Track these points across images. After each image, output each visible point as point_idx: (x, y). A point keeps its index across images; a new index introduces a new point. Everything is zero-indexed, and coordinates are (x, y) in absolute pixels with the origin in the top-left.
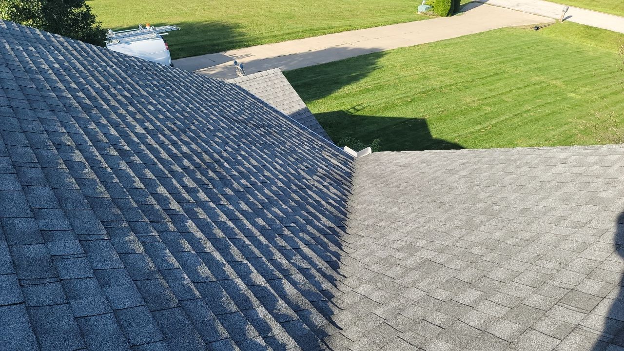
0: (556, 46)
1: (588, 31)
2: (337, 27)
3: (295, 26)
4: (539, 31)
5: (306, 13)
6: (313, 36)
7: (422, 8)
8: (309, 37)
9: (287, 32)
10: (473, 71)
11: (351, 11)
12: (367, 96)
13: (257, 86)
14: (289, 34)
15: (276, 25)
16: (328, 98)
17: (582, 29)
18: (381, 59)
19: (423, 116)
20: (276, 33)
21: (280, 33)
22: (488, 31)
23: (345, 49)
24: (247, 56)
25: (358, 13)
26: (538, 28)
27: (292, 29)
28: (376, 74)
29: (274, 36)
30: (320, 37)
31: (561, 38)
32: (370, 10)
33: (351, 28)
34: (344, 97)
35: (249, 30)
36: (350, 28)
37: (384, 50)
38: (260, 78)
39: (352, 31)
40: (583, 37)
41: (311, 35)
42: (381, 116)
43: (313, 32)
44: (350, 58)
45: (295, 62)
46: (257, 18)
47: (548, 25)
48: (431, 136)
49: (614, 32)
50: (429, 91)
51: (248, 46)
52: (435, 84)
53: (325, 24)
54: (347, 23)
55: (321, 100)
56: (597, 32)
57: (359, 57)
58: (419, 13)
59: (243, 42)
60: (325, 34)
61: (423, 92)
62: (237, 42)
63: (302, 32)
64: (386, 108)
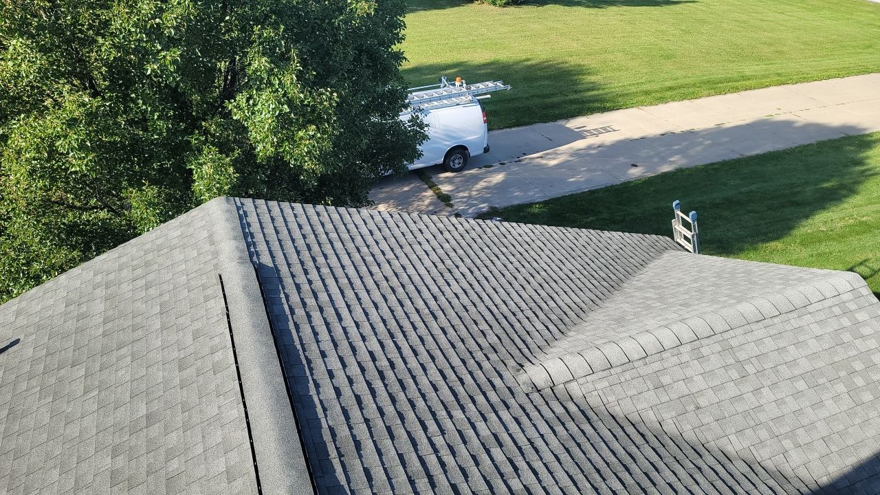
2: (756, 77)
3: (680, 73)
6: (717, 94)
8: (709, 95)
9: (668, 84)
11: (770, 44)
12: (868, 240)
14: (670, 88)
15: (645, 71)
16: (787, 239)
20: (647, 87)
21: (655, 86)
23: (788, 124)
24: (606, 130)
25: (785, 49)
27: (677, 79)
29: (647, 93)
30: (729, 96)
32: (805, 43)
33: (783, 79)
34: (820, 241)
35: (600, 79)
36: (783, 80)
39: (785, 86)
41: (712, 92)
44: (804, 146)
46: (612, 57)
51: (605, 110)
53: (733, 69)
54: (773, 68)
55: (773, 244)
57: (821, 145)
60: (736, 90)
62: (584, 102)
63: (694, 85)
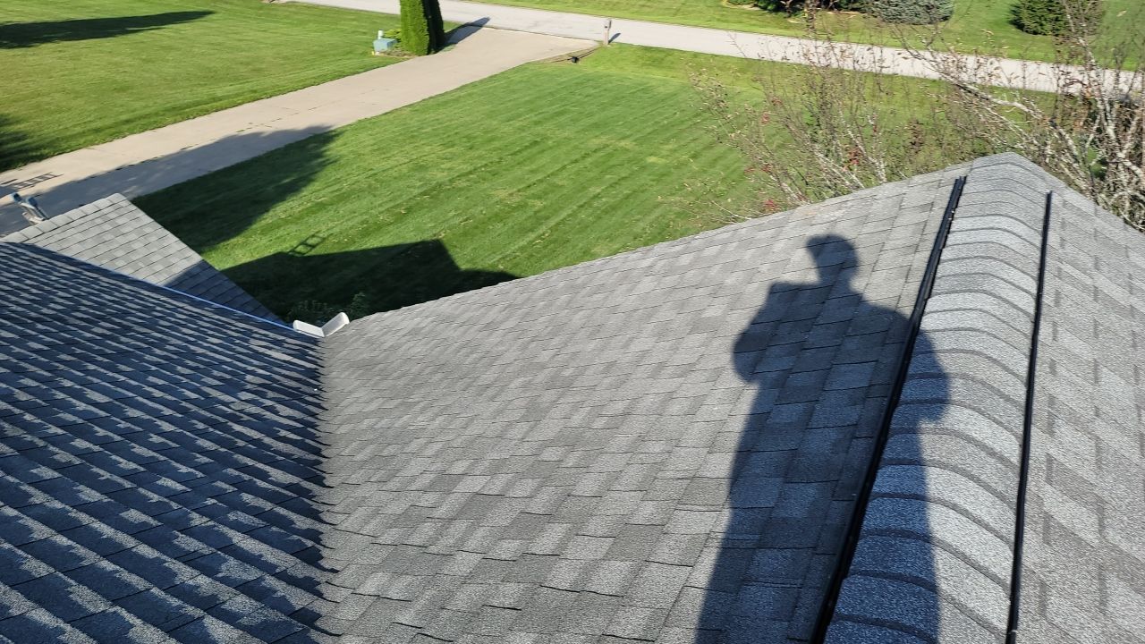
0: (610, 85)
1: (649, 55)
2: (228, 97)
3: (138, 105)
4: (579, 63)
5: (154, 76)
6: (183, 120)
7: (381, 45)
8: (175, 122)
9: (124, 117)
10: (496, 144)
11: (248, 64)
12: (323, 216)
13: (80, 237)
14: (127, 121)
15: (93, 108)
16: (247, 233)
17: (640, 53)
18: (332, 145)
19: (435, 235)
20: (99, 124)
21: (108, 122)
22: (503, 73)
23: (256, 136)
24: (44, 178)
25: (264, 66)
26: (576, 59)
27: (133, 111)
28: (329, 174)
29: (97, 131)
30: (198, 119)
31: (613, 71)
32: (285, 58)
33: (257, 95)
34: (279, 227)
35: (33, 126)
36: (255, 96)
37: (332, 129)
38: (82, 221)
39: (260, 101)
40: (643, 65)
41: (179, 117)
42: (359, 248)
43: (181, 112)
44: (272, 152)
45: (158, 175)
46: (47, 99)
47: (590, 52)
48: (457, 268)
49: (685, 52)
50: (434, 189)
51: (41, 158)
52: (440, 176)
53: (203, 93)
54: (247, 86)
55: (233, 240)
56: (661, 55)
57: (289, 147)
58: (377, 54)
59: (26, 151)
60: (207, 112)
61: (424, 193)
62: (11, 154)
63: (157, 114)
64: (366, 233)
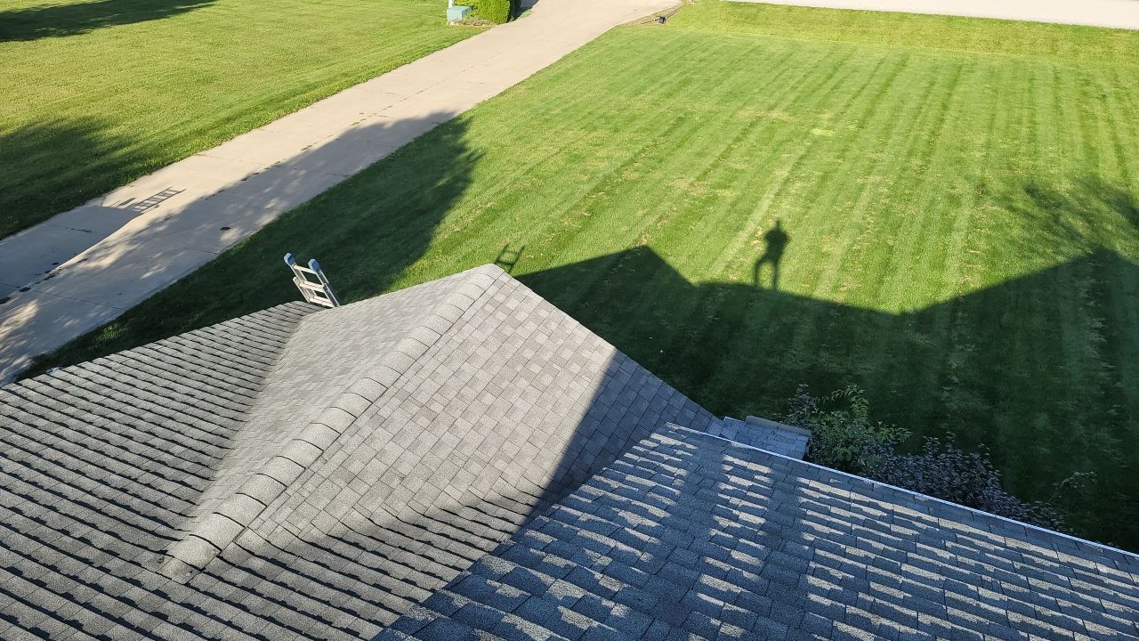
0: (716, 47)
1: (740, 11)
2: (322, 83)
3: (232, 98)
4: (667, 23)
6: (287, 113)
7: (454, 14)
8: (279, 117)
9: (223, 114)
10: (638, 124)
11: (322, 43)
12: (500, 225)
14: (229, 120)
15: (184, 105)
16: (429, 253)
17: (729, 10)
18: (467, 136)
19: (636, 241)
20: (197, 125)
21: (208, 121)
22: (597, 39)
23: (377, 128)
24: (166, 195)
25: (339, 44)
26: (663, 19)
27: (231, 106)
28: (481, 172)
29: (200, 133)
30: (302, 112)
31: (707, 31)
32: (357, 34)
34: (460, 244)
36: (352, 79)
37: (456, 115)
40: (736, 23)
41: (281, 112)
42: (561, 264)
43: (285, 104)
44: (404, 147)
46: (129, 97)
47: (675, 11)
48: (685, 282)
49: (777, 6)
50: (604, 183)
51: (149, 170)
52: (604, 167)
53: (294, 80)
54: (336, 68)
55: (419, 264)
56: (754, 11)
57: (419, 141)
58: (452, 23)
59: (141, 158)
60: (307, 103)
61: (596, 190)
63: (257, 109)
64: (561, 246)
